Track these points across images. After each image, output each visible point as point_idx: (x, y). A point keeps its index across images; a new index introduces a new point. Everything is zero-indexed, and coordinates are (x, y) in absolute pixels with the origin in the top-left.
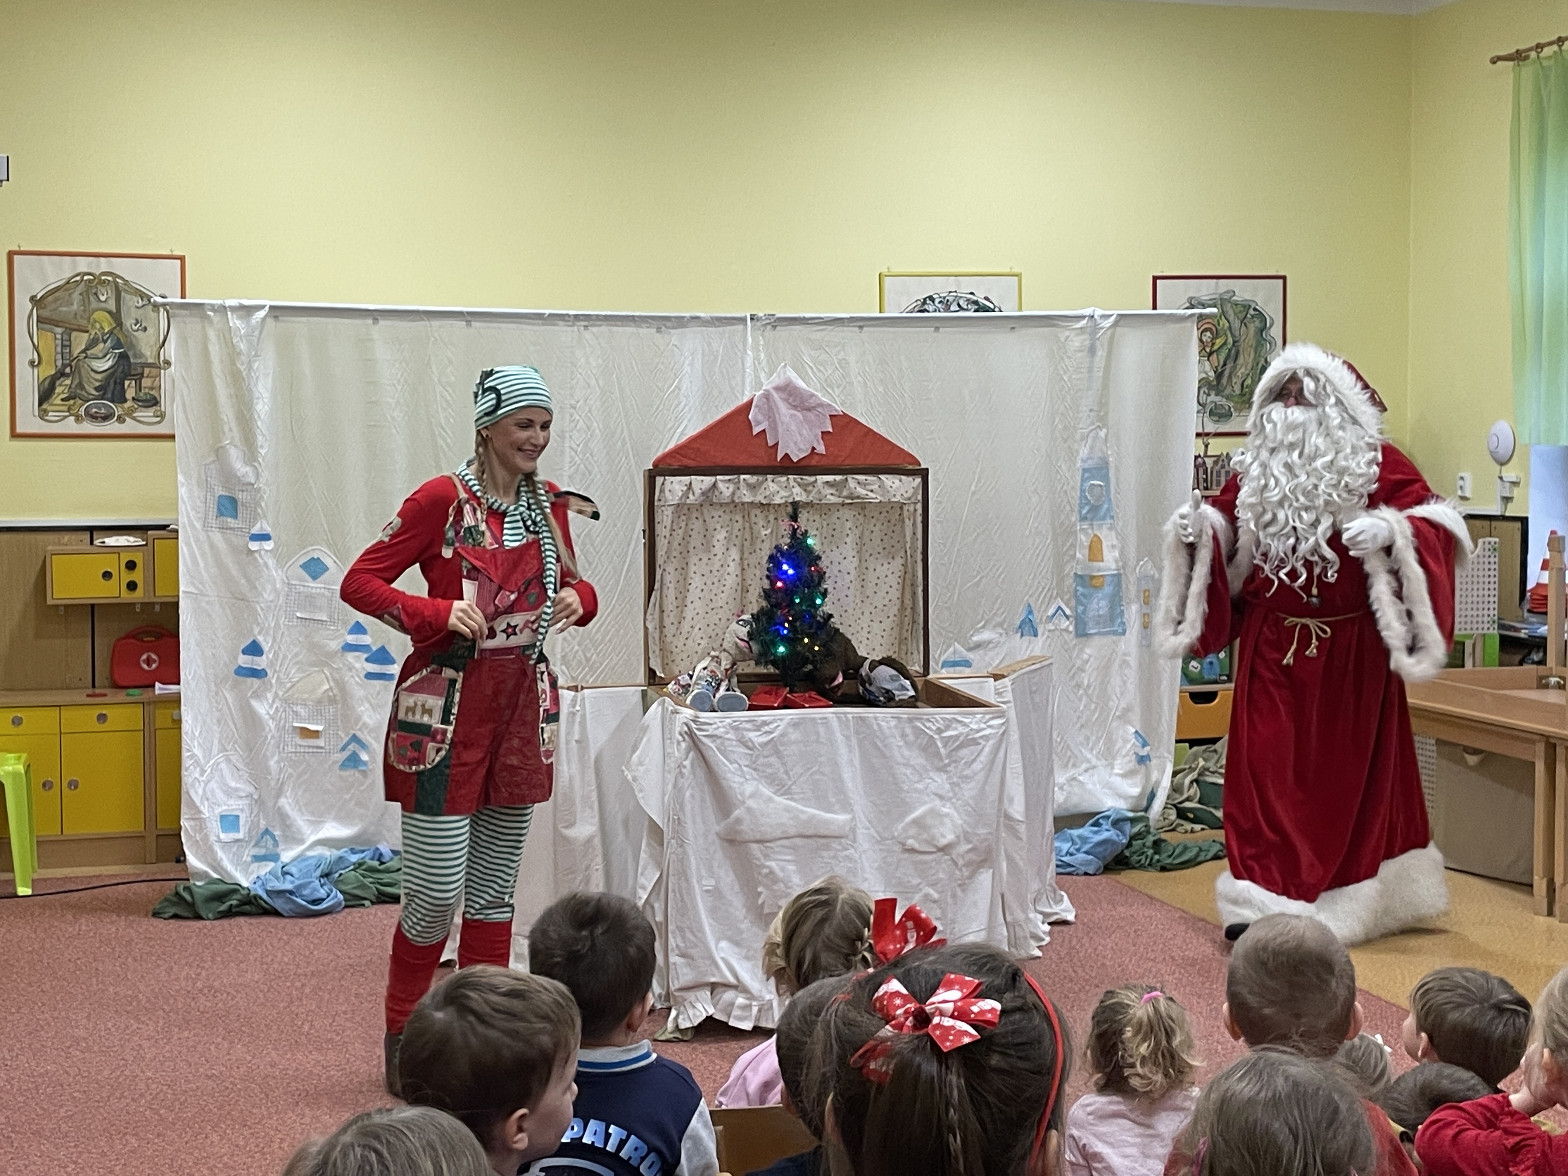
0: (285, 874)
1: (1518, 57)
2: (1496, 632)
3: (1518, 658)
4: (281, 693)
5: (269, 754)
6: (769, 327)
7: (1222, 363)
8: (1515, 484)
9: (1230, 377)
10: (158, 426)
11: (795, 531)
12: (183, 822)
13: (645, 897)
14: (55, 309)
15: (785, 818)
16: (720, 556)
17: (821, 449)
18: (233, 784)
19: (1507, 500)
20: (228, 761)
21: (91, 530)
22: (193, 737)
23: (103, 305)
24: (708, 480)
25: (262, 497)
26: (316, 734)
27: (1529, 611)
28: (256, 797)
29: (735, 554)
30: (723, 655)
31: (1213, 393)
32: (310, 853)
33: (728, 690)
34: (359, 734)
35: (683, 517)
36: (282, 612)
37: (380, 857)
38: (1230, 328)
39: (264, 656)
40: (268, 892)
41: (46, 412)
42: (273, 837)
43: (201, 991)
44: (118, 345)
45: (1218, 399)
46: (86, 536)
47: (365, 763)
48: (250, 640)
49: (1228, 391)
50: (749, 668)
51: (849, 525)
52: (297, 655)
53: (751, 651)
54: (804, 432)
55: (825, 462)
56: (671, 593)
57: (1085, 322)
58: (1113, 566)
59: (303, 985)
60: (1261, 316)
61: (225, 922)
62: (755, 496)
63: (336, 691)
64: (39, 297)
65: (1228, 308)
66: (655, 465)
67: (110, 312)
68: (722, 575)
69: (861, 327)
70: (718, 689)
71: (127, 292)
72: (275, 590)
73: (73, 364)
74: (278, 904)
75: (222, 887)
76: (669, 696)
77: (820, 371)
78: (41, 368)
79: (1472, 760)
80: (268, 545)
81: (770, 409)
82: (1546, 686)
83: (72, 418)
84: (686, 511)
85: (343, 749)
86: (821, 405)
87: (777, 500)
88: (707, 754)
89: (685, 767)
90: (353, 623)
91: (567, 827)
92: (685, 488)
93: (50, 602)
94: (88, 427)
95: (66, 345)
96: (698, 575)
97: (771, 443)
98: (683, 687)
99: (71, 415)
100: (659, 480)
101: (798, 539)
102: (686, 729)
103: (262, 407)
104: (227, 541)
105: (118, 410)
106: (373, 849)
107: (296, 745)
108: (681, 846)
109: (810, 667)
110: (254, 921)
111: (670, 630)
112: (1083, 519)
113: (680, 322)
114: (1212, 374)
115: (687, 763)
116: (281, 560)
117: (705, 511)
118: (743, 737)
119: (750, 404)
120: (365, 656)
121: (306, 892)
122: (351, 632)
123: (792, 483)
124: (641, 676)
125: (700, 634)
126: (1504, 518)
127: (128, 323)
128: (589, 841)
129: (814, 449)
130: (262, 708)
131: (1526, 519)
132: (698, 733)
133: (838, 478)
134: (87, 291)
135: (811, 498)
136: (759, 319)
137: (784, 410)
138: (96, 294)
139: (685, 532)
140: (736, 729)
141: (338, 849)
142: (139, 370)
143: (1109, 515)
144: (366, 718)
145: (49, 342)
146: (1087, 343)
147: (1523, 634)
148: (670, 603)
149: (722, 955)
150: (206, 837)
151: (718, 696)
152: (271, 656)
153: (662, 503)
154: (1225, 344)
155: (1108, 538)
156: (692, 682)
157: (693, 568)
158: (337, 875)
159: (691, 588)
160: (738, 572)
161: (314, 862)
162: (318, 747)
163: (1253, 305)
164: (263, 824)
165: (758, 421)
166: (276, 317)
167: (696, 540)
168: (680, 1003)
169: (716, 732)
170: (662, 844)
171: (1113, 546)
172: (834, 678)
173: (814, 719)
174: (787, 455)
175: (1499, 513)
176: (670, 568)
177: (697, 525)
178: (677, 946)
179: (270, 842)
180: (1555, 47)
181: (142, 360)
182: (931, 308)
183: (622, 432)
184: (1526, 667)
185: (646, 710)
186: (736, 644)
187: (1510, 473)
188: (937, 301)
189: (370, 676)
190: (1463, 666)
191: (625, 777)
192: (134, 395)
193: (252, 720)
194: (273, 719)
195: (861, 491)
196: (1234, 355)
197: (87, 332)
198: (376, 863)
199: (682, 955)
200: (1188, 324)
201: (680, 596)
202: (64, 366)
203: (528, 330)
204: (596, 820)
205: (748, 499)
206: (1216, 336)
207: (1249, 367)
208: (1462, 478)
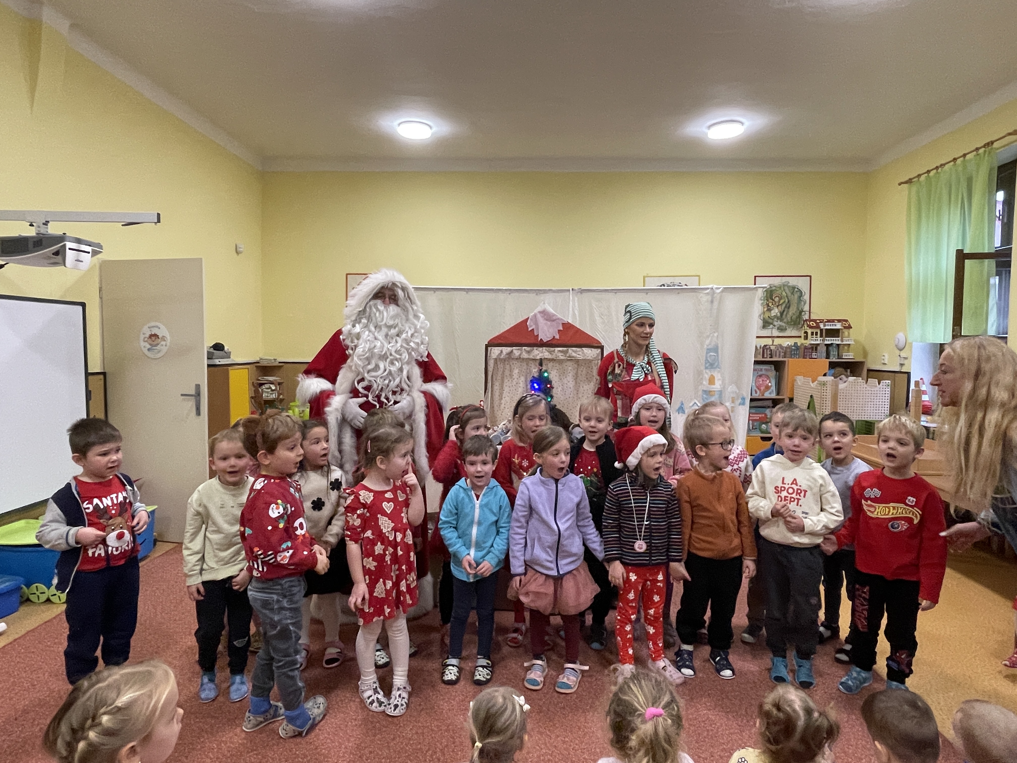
1: (909, 181)
6: (579, 293)
7: (782, 309)
8: (906, 358)
9: (786, 315)
11: (541, 370)
17: (557, 337)
19: (902, 365)
24: (509, 349)
31: (778, 321)
38: (787, 296)
45: (781, 323)
49: (785, 320)
51: (570, 368)
54: (550, 330)
55: (559, 342)
56: (497, 394)
57: (709, 290)
58: (719, 387)
60: (800, 291)
62: (529, 355)
65: (786, 288)
66: (489, 343)
68: (516, 387)
81: (536, 321)
84: (500, 361)
86: (559, 319)
87: (537, 357)
92: (500, 352)
96: (508, 386)
97: (536, 334)
100: (489, 348)
101: (542, 374)
111: (496, 408)
112: (706, 368)
113: (545, 291)
114: (778, 313)
117: (510, 361)
119: (528, 318)
123: (544, 351)
129: (554, 336)
133: (565, 349)
135: (551, 357)
136: (575, 290)
137: (542, 321)
139: (503, 369)
143: (718, 367)
146: (710, 299)
148: (497, 397)
153: (491, 357)
154: (784, 302)
155: (717, 376)
157: (505, 384)
159: (504, 392)
160: (524, 386)
163: (797, 287)
165: (531, 326)
167: (507, 373)
171: (719, 379)
174: (542, 339)
176: (497, 384)
177: (508, 367)
180: (926, 175)
195: (574, 354)
196: (788, 307)
201: (500, 395)
203: (492, 295)
205: (526, 356)
206: (780, 299)
208: (884, 356)
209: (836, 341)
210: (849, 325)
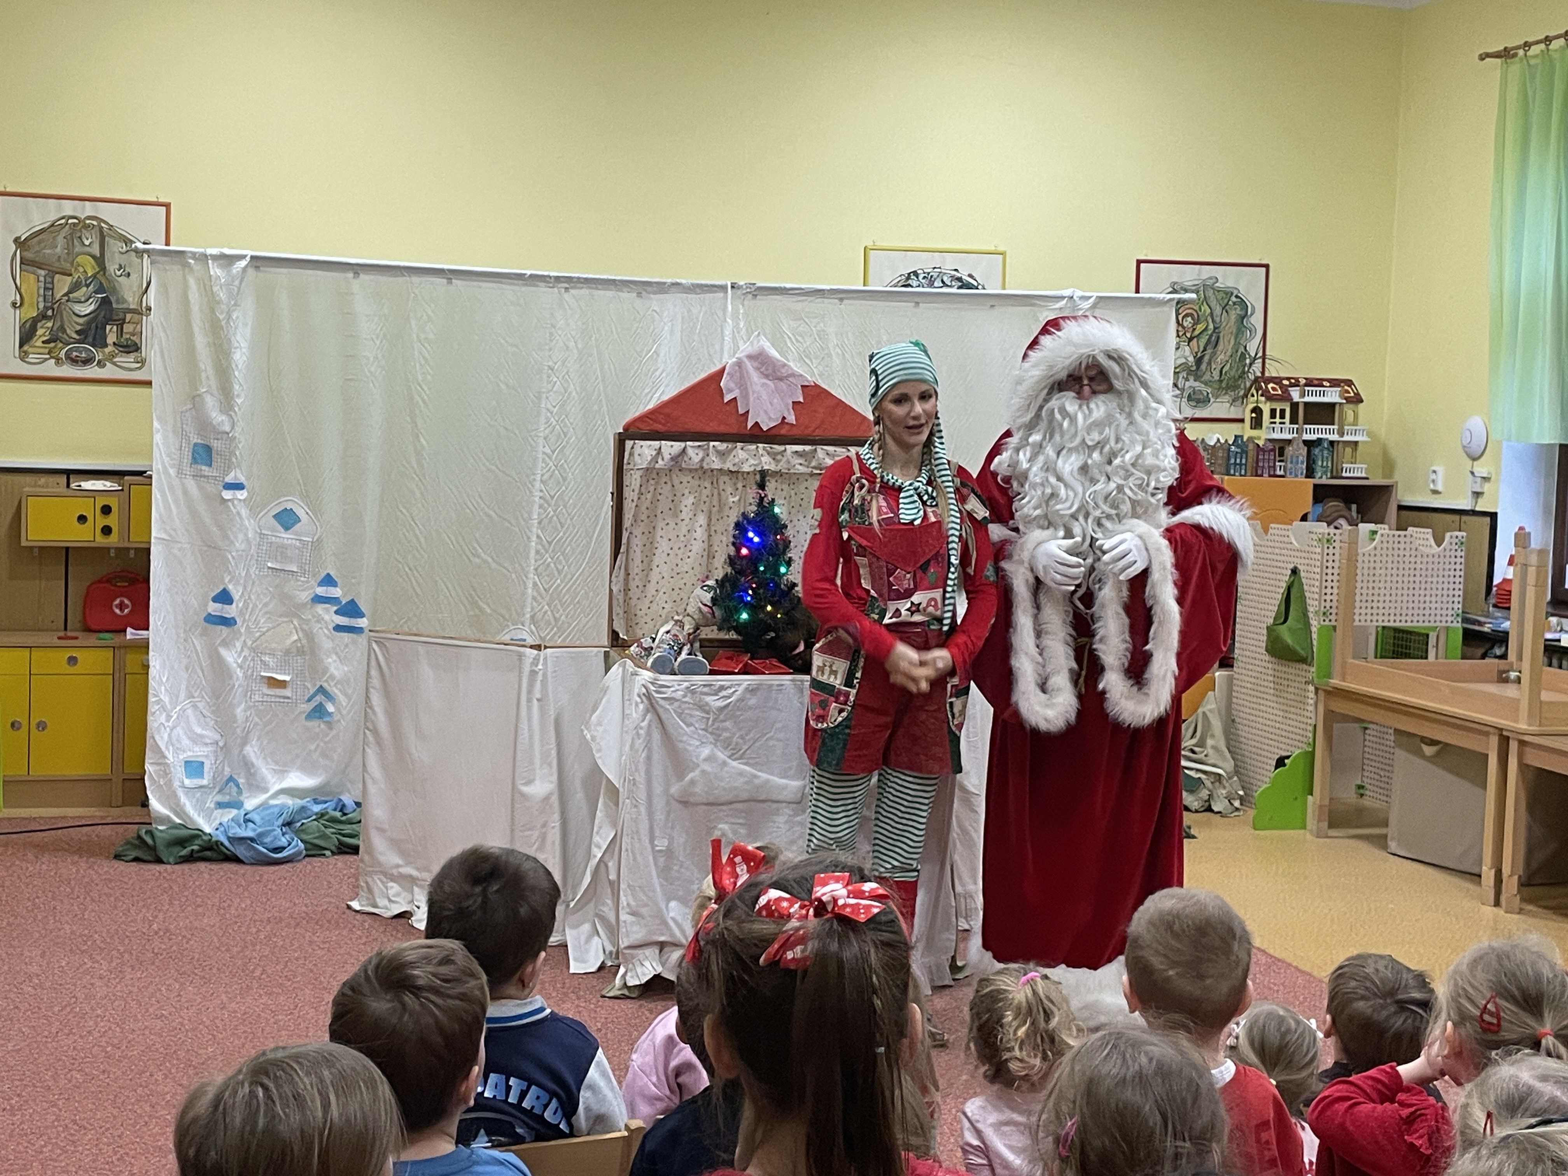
0: (247, 821)
1: (1506, 54)
2: (1459, 625)
3: (1481, 651)
4: (249, 643)
5: (235, 701)
6: (750, 296)
7: (1202, 349)
8: (1486, 479)
9: (1209, 363)
10: (139, 372)
11: (762, 499)
12: (148, 767)
13: (599, 855)
14: (39, 251)
15: (739, 782)
16: (687, 521)
17: (791, 418)
18: (199, 731)
19: (1477, 495)
20: (195, 707)
21: (68, 473)
22: (160, 683)
23: (88, 249)
24: (678, 446)
25: (236, 447)
26: (282, 684)
27: (1495, 606)
28: (221, 744)
29: (702, 520)
30: (687, 620)
31: (1191, 378)
32: (273, 802)
33: (689, 654)
34: (325, 685)
35: (652, 482)
36: (253, 562)
37: (342, 809)
38: (1212, 314)
39: (234, 605)
40: (229, 838)
41: (26, 353)
42: (238, 786)
43: (156, 933)
44: (100, 289)
45: (1197, 384)
46: (64, 479)
47: (330, 714)
48: (221, 588)
49: (1207, 377)
50: (710, 633)
52: (266, 605)
53: (714, 617)
54: (775, 401)
55: (795, 432)
56: (637, 554)
57: (1065, 301)
59: (259, 931)
60: (1242, 303)
61: (186, 867)
62: (724, 462)
63: (304, 641)
64: (23, 238)
65: (1210, 293)
66: (626, 429)
67: (93, 257)
68: (689, 541)
69: (841, 300)
70: (679, 653)
71: (111, 236)
72: (247, 540)
73: (56, 306)
74: (240, 851)
75: (184, 832)
76: (631, 657)
77: (797, 341)
78: (23, 309)
79: (1429, 750)
80: (242, 495)
81: (742, 377)
82: (1506, 680)
83: (53, 361)
84: (655, 476)
85: (309, 700)
86: (793, 375)
87: (746, 468)
88: (664, 716)
89: (641, 728)
90: (323, 574)
91: (525, 784)
92: (654, 453)
93: (24, 543)
94: (68, 371)
95: (49, 288)
96: (665, 539)
97: (741, 411)
98: (645, 649)
99: (52, 357)
100: (629, 444)
101: (765, 508)
102: (644, 690)
103: (240, 357)
104: (200, 488)
105: (98, 355)
106: (335, 800)
107: (264, 695)
108: (636, 806)
109: (773, 634)
110: (215, 867)
111: (634, 593)
113: (661, 288)
114: (1191, 359)
115: (645, 724)
116: (254, 509)
117: (674, 476)
118: (700, 700)
119: (722, 371)
120: (335, 608)
121: (267, 840)
122: (322, 583)
123: (761, 451)
124: (605, 639)
125: (665, 598)
126: (1474, 513)
127: (112, 268)
128: (547, 798)
129: (784, 418)
130: (230, 657)
131: (1496, 514)
132: (656, 695)
133: (808, 448)
134: (71, 234)
135: (779, 468)
136: (740, 287)
137: (755, 378)
138: (80, 237)
139: (654, 496)
140: (693, 692)
141: (302, 799)
142: (121, 316)
144: (333, 670)
145: (32, 284)
147: (1486, 629)
148: (636, 568)
149: (672, 914)
150: (169, 783)
151: (679, 660)
152: (241, 605)
153: (631, 466)
154: (1206, 329)
156: (654, 646)
157: (659, 533)
158: (299, 824)
159: (657, 552)
160: (705, 538)
161: (276, 810)
162: (285, 697)
163: (1235, 292)
164: (227, 771)
165: (730, 389)
166: (257, 268)
167: (664, 504)
168: (628, 960)
169: (674, 695)
170: (617, 804)
172: (797, 646)
173: (771, 686)
174: (757, 423)
175: (1469, 508)
176: (637, 532)
177: (666, 490)
178: (628, 904)
179: (235, 789)
180: (1542, 46)
181: (125, 306)
182: (915, 283)
183: (599, 396)
184: (1488, 661)
185: (607, 670)
186: (700, 608)
187: (1481, 469)
188: (921, 277)
189: (338, 628)
190: (1426, 658)
191: (584, 737)
192: (115, 340)
193: (220, 669)
194: (241, 667)
196: (1214, 342)
197: (70, 275)
198: (338, 814)
199: (633, 914)
200: (1166, 309)
201: (646, 560)
202: (46, 308)
203: (509, 291)
204: (555, 778)
205: (717, 465)
206: (1196, 322)
207: (1229, 353)
208: (1434, 472)
209: (1326, 433)
210: (1357, 394)
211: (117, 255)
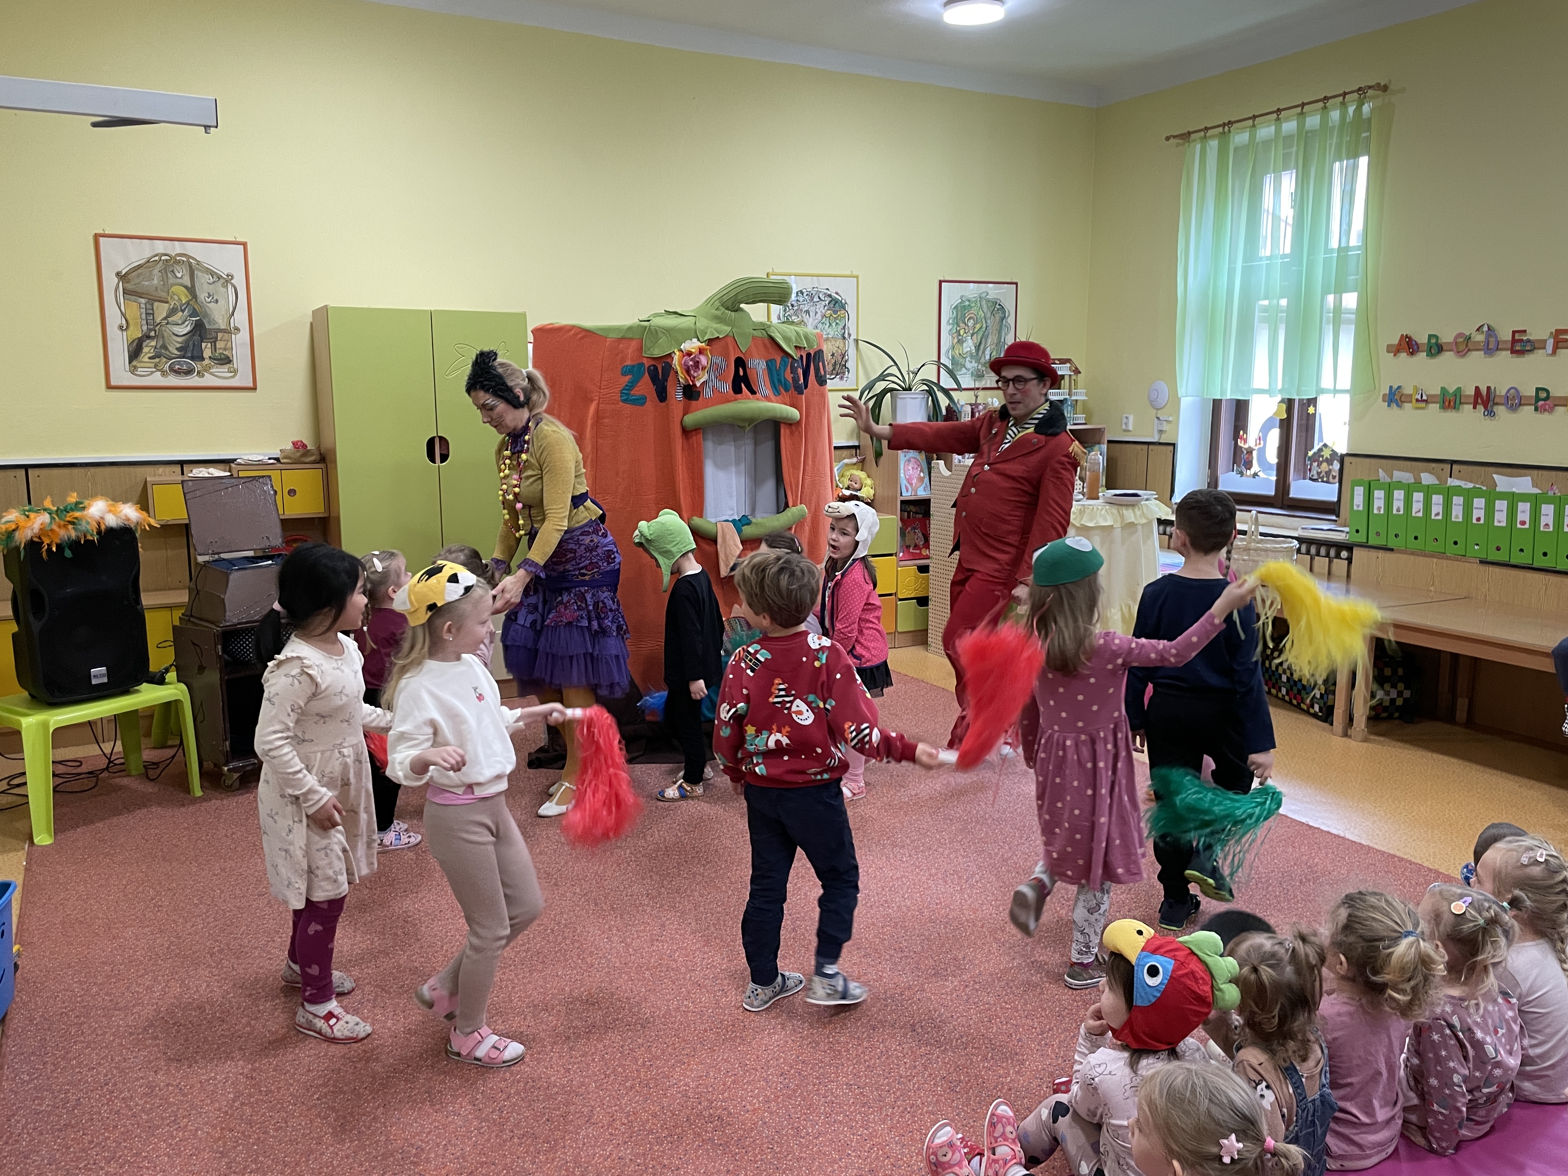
7: (978, 340)
8: (1168, 422)
10: (232, 380)
14: (139, 283)
19: (1159, 432)
21: (182, 463)
31: (973, 361)
38: (984, 317)
44: (194, 313)
46: (178, 469)
49: (983, 360)
60: (1003, 309)
64: (123, 273)
65: (983, 303)
67: (186, 287)
71: (197, 269)
73: (157, 328)
78: (129, 332)
83: (159, 373)
94: (173, 380)
95: (150, 313)
99: (158, 370)
105: (197, 366)
114: (973, 348)
126: (1156, 443)
131: (1175, 444)
134: (165, 269)
138: (173, 271)
145: (135, 309)
154: (981, 328)
175: (1156, 440)
181: (216, 327)
182: (801, 299)
187: (1163, 415)
188: (805, 294)
196: (985, 337)
197: (167, 302)
202: (150, 330)
207: (994, 343)
208: (1126, 418)
210: (1076, 368)
211: (205, 285)
